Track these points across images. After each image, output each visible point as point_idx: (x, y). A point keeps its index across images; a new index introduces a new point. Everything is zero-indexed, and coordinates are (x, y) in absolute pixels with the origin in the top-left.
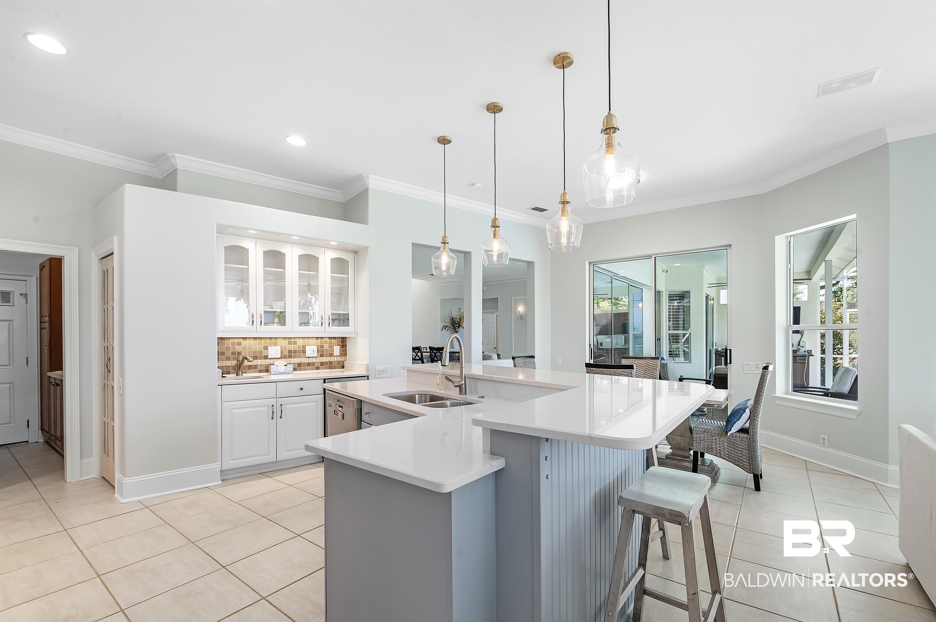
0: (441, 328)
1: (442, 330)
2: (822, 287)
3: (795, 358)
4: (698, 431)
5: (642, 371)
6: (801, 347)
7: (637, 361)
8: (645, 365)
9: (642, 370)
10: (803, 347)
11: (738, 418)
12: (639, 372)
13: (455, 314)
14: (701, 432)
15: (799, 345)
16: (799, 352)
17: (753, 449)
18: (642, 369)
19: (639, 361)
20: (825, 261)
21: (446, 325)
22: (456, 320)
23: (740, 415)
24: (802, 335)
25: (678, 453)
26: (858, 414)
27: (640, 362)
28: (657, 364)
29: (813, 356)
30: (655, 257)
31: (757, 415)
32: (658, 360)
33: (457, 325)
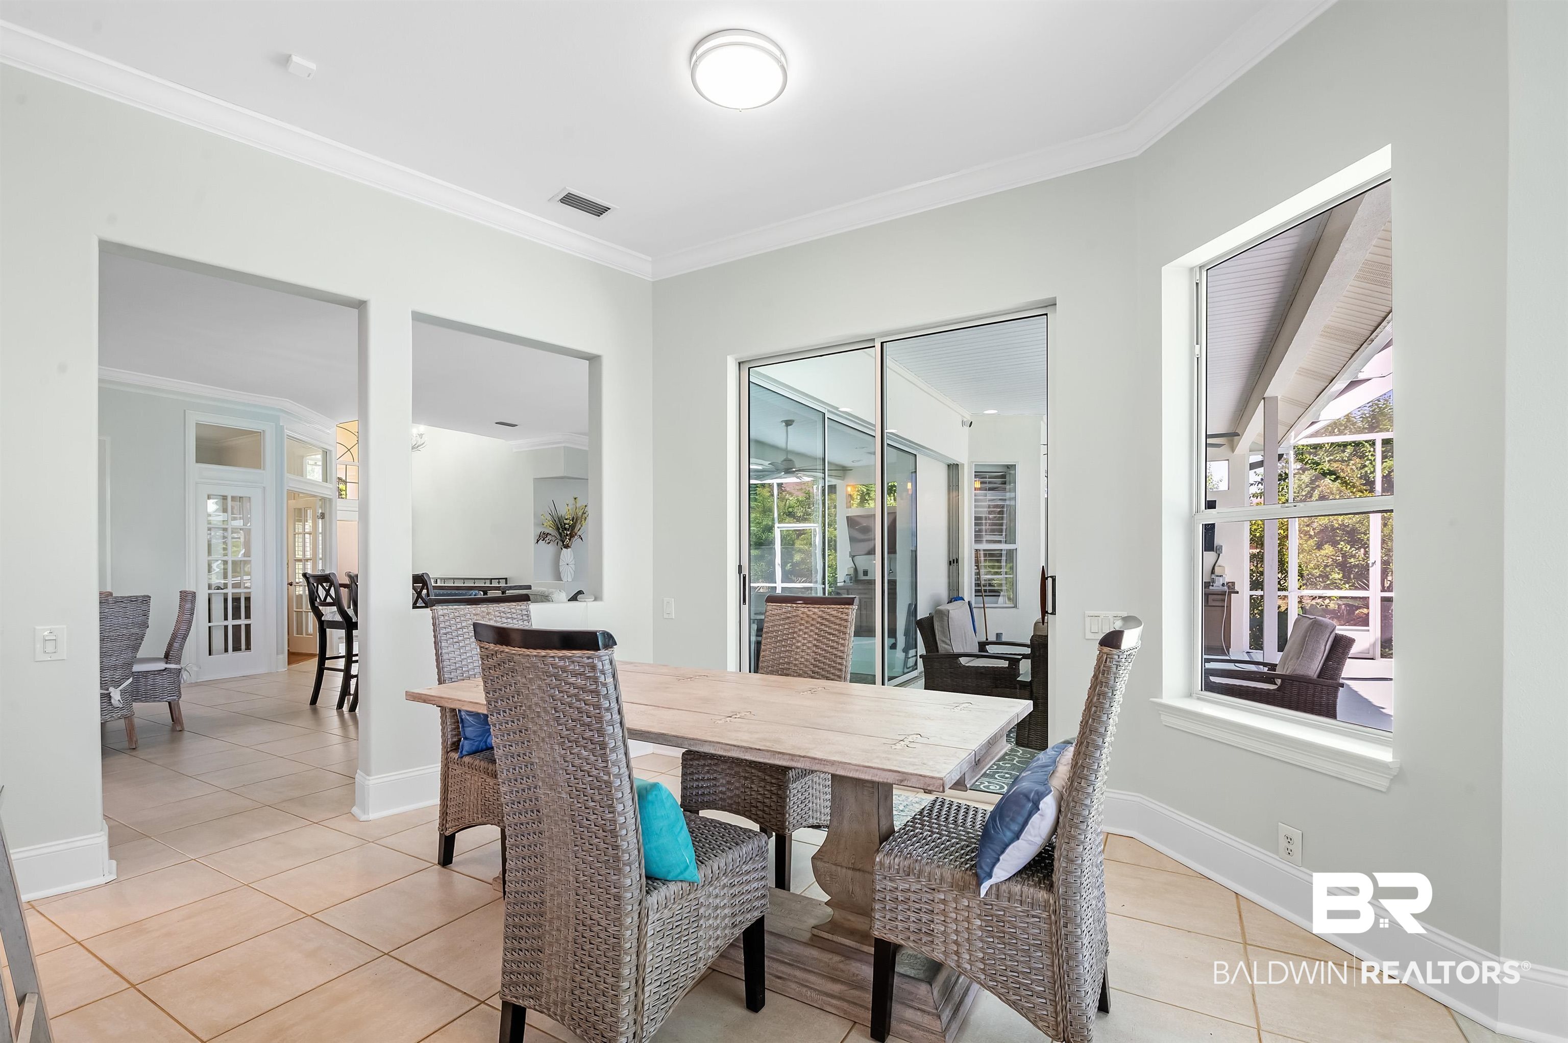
0: (534, 539)
1: (537, 542)
2: (1253, 466)
3: (1207, 596)
4: (890, 868)
5: (810, 636)
6: (1217, 576)
7: (802, 609)
8: (819, 620)
9: (812, 634)
10: (1221, 576)
11: (1016, 828)
12: (804, 639)
13: (565, 511)
14: (898, 870)
15: (1213, 572)
16: (1213, 586)
17: (1067, 948)
18: (812, 631)
19: (806, 610)
20: (1264, 399)
21: (547, 531)
22: (565, 521)
23: (1021, 820)
24: (1219, 554)
25: (849, 920)
26: (1395, 776)
27: (808, 613)
28: (846, 617)
29: (1237, 592)
30: (882, 343)
31: (1081, 819)
32: (851, 607)
33: (568, 533)
